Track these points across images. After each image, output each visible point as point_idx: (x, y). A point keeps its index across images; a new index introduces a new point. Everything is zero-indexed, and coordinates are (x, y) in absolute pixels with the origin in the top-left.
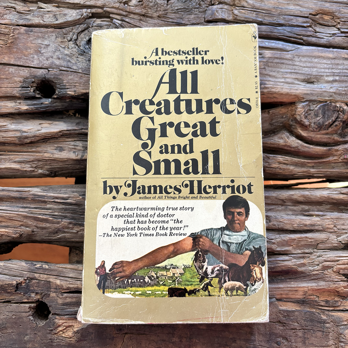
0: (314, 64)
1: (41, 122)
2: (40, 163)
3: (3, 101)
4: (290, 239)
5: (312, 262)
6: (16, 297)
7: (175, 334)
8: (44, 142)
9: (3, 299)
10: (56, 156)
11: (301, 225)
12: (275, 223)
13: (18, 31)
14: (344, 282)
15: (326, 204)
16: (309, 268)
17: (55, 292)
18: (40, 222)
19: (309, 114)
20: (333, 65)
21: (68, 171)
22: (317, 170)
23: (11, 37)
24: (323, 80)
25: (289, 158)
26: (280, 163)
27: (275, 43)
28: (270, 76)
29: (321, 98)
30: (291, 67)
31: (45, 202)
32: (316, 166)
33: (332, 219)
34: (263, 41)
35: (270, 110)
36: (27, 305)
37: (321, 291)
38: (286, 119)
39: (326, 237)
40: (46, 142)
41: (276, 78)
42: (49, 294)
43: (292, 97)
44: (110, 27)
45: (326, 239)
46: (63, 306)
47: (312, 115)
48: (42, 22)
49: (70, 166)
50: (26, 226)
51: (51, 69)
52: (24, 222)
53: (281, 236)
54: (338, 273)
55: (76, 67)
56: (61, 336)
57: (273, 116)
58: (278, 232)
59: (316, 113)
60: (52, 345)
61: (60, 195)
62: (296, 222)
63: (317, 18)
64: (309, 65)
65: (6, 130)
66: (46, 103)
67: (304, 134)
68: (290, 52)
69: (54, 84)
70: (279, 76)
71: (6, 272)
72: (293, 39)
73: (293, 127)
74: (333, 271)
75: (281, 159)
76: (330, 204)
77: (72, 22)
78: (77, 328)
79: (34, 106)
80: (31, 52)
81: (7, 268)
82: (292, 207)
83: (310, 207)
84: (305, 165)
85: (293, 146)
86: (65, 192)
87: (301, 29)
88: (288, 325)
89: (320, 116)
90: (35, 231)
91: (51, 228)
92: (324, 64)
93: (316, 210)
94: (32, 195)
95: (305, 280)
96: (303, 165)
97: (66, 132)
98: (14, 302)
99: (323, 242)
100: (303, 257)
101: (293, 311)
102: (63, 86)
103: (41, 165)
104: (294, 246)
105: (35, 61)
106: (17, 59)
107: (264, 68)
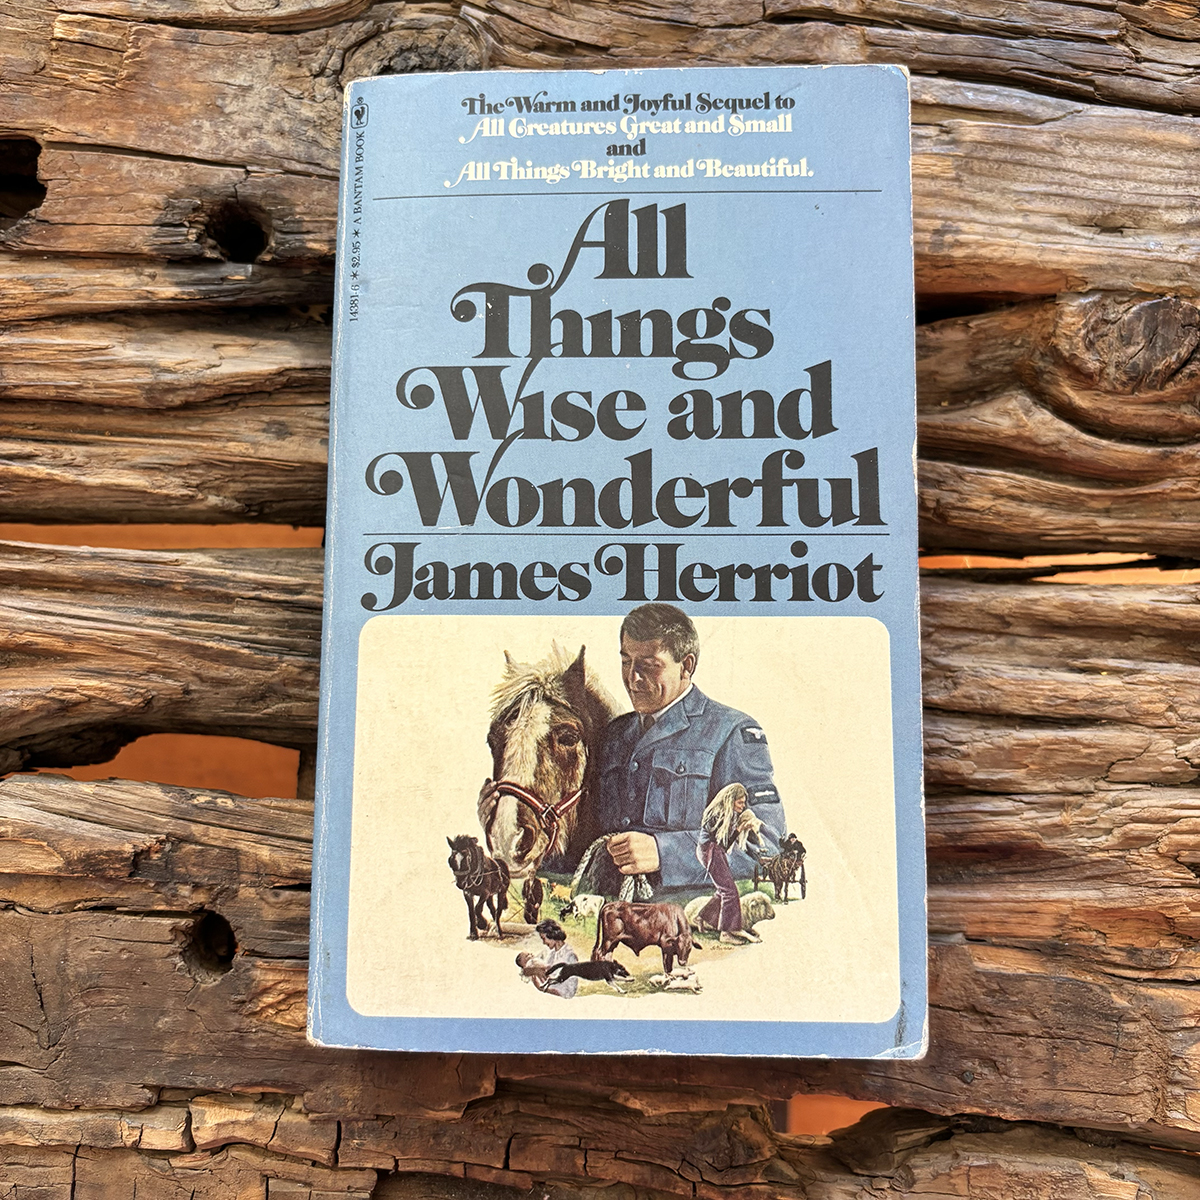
0: (1127, 167)
1: (219, 339)
2: (215, 473)
3: (98, 268)
4: (1018, 745)
5: (1089, 823)
6: (132, 896)
8: (226, 404)
9: (91, 900)
10: (266, 452)
11: (1059, 701)
12: (972, 692)
13: (150, 40)
14: (1192, 890)
15: (1147, 636)
16: (1080, 840)
17: (253, 885)
18: (212, 660)
19: (1102, 336)
20: (1193, 172)
21: (303, 503)
22: (1120, 523)
23: (127, 58)
24: (1155, 220)
25: (1027, 478)
26: (998, 495)
27: (1000, 95)
28: (974, 204)
29: (1144, 281)
30: (1047, 176)
31: (228, 599)
32: (1116, 509)
33: (1162, 684)
34: (959, 87)
35: (972, 320)
36: (167, 922)
37: (1116, 916)
38: (1022, 350)
39: (1139, 744)
40: (233, 405)
41: (997, 211)
42: (236, 891)
43: (1047, 276)
44: (449, 30)
45: (1138, 747)
46: (280, 929)
47: (1113, 337)
48: (228, 10)
49: (310, 485)
50: (164, 674)
51: (255, 168)
52: (160, 661)
53: (992, 732)
54: (1174, 858)
56: (271, 1023)
57: (981, 339)
58: (983, 720)
59: (1123, 333)
60: (242, 1049)
61: (276, 577)
62: (1042, 690)
63: (1145, 13)
64: (1108, 169)
65: (109, 364)
66: (237, 277)
67: (1081, 400)
68: (1047, 126)
69: (263, 215)
70: (1007, 206)
71: (103, 814)
72: (1058, 81)
73: (1045, 376)
74: (1158, 853)
75: (1001, 480)
76: (1159, 636)
77: (325, 13)
79: (196, 287)
80: (193, 110)
81: (104, 803)
82: (1031, 642)
83: (1091, 642)
84: (1082, 503)
85: (1044, 439)
86: (292, 570)
87: (1087, 46)
88: (1001, 1020)
89: (1138, 344)
90: (195, 691)
91: (244, 684)
92: (1161, 166)
93: (1113, 653)
94: (187, 574)
95: (1064, 878)
96: (1073, 504)
97: (300, 375)
98: (126, 909)
99: (1127, 758)
100: (1061, 806)
101: (1020, 978)
102: (293, 222)
103: (216, 479)
104: (1031, 767)
105: (205, 138)
106: (147, 133)
107: (957, 179)
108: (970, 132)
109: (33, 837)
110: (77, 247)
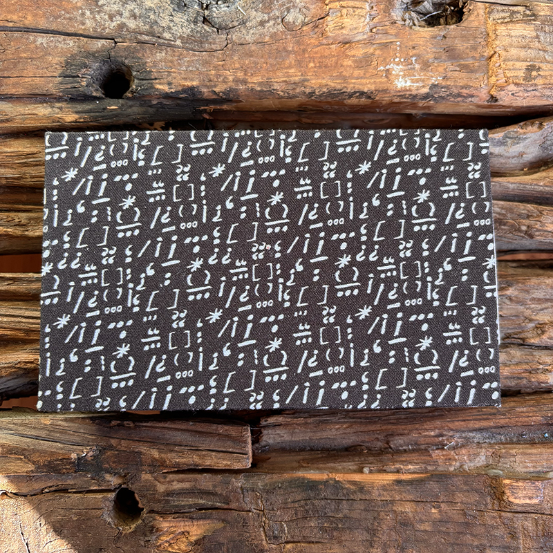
3: (27, 104)
6: (77, 482)
7: (375, 541)
9: (53, 486)
17: (150, 472)
36: (99, 496)
46: (168, 497)
55: (170, 35)
56: (166, 551)
65: (38, 163)
66: (112, 108)
69: (126, 69)
71: (56, 436)
78: (195, 535)
79: (88, 114)
81: (56, 429)
98: (74, 490)
102: (146, 73)
105: (87, 21)
106: (51, 19)
107: (537, 37)
108: (543, 10)
109: (15, 453)
110: (13, 91)
